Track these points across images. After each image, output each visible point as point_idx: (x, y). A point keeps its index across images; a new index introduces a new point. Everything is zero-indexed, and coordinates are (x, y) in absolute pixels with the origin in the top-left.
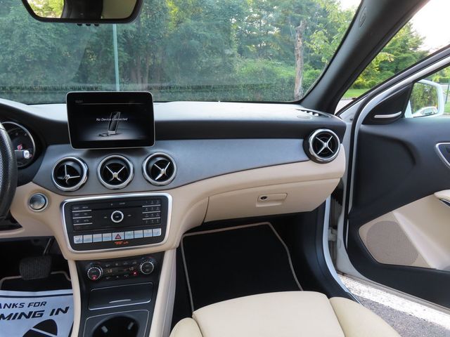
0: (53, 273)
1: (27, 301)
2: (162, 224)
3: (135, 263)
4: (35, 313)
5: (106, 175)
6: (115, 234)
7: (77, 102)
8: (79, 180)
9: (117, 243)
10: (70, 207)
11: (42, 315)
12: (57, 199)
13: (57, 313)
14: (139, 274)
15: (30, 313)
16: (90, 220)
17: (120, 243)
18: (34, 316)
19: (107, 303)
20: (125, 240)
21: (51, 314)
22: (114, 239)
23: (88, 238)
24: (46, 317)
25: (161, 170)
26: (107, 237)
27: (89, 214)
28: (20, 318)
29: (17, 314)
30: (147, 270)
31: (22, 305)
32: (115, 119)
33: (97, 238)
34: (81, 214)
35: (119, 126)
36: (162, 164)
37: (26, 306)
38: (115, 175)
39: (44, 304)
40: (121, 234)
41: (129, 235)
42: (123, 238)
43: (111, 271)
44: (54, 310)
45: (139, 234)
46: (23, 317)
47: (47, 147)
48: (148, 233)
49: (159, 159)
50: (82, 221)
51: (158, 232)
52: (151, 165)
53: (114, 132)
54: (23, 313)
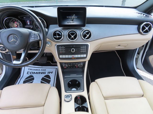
2: (86, 53)
3: (77, 64)
4: (43, 72)
5: (69, 36)
6: (72, 56)
7: (61, 10)
8: (61, 38)
9: (73, 58)
10: (58, 46)
11: (45, 73)
12: (54, 43)
13: (49, 73)
14: (78, 67)
15: (42, 72)
16: (65, 51)
17: (74, 58)
18: (43, 73)
19: (69, 75)
20: (75, 58)
21: (48, 73)
22: (72, 57)
23: (64, 56)
24: (47, 74)
25: (87, 35)
26: (70, 56)
27: (64, 49)
28: (39, 73)
29: (38, 72)
30: (81, 66)
31: (39, 70)
32: (73, 17)
33: (67, 56)
34: (62, 49)
35: (74, 20)
36: (87, 33)
37: (40, 70)
38: (73, 36)
39: (45, 70)
40: (74, 56)
41: (76, 56)
42: (74, 57)
43: (70, 66)
44: (48, 72)
45: (79, 56)
46: (40, 73)
47: (49, 25)
48: (82, 56)
49: (87, 32)
50: (62, 51)
51: (85, 56)
52: (84, 33)
53: (72, 22)
54: (40, 72)
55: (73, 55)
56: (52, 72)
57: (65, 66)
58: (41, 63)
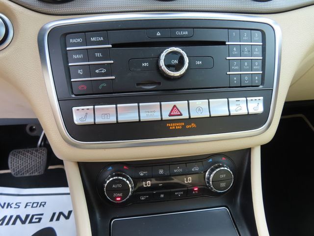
0: (50, 167)
1: (24, 200)
3: (197, 168)
4: (33, 216)
6: (168, 106)
9: (172, 126)
11: (40, 219)
13: (58, 219)
14: (205, 191)
15: (27, 216)
16: (110, 69)
18: (31, 222)
20: (190, 120)
21: (52, 220)
22: (166, 117)
23: (106, 114)
24: (45, 223)
26: (151, 112)
27: (106, 54)
28: (14, 222)
29: (11, 217)
31: (18, 206)
33: (128, 113)
34: (89, 55)
37: (22, 206)
39: (43, 204)
40: (182, 105)
41: (199, 108)
42: (185, 116)
43: (149, 183)
44: (54, 214)
45: (219, 107)
46: (18, 221)
48: (240, 106)
50: (89, 71)
54: (18, 217)
55: (178, 103)
56: (70, 212)
57: (118, 190)
58: (19, 176)
